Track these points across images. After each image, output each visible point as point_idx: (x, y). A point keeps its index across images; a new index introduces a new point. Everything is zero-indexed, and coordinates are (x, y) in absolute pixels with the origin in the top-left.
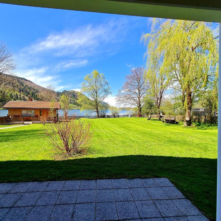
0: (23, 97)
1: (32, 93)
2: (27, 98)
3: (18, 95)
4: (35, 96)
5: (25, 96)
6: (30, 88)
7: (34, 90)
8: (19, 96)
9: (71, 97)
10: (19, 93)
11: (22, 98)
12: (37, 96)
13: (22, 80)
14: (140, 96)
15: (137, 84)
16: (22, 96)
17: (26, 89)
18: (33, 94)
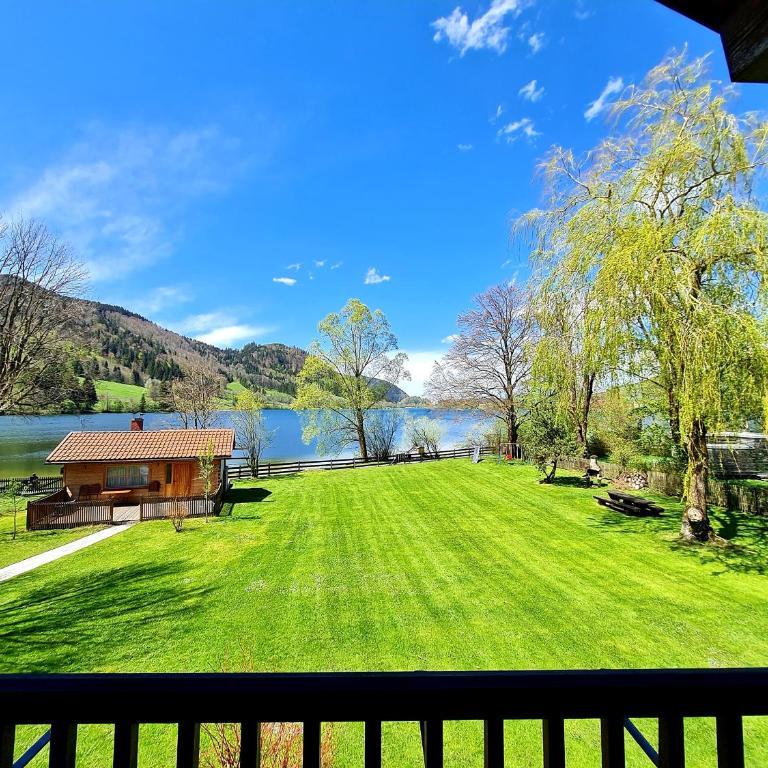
0: (115, 369)
1: (145, 355)
2: (127, 373)
3: (100, 364)
4: (154, 364)
5: (121, 367)
6: (137, 341)
7: (151, 345)
8: (102, 368)
9: (271, 367)
10: (103, 355)
11: (112, 372)
12: (159, 365)
13: (113, 314)
14: (513, 383)
15: (499, 342)
16: (111, 367)
17: (126, 345)
18: (148, 359)
